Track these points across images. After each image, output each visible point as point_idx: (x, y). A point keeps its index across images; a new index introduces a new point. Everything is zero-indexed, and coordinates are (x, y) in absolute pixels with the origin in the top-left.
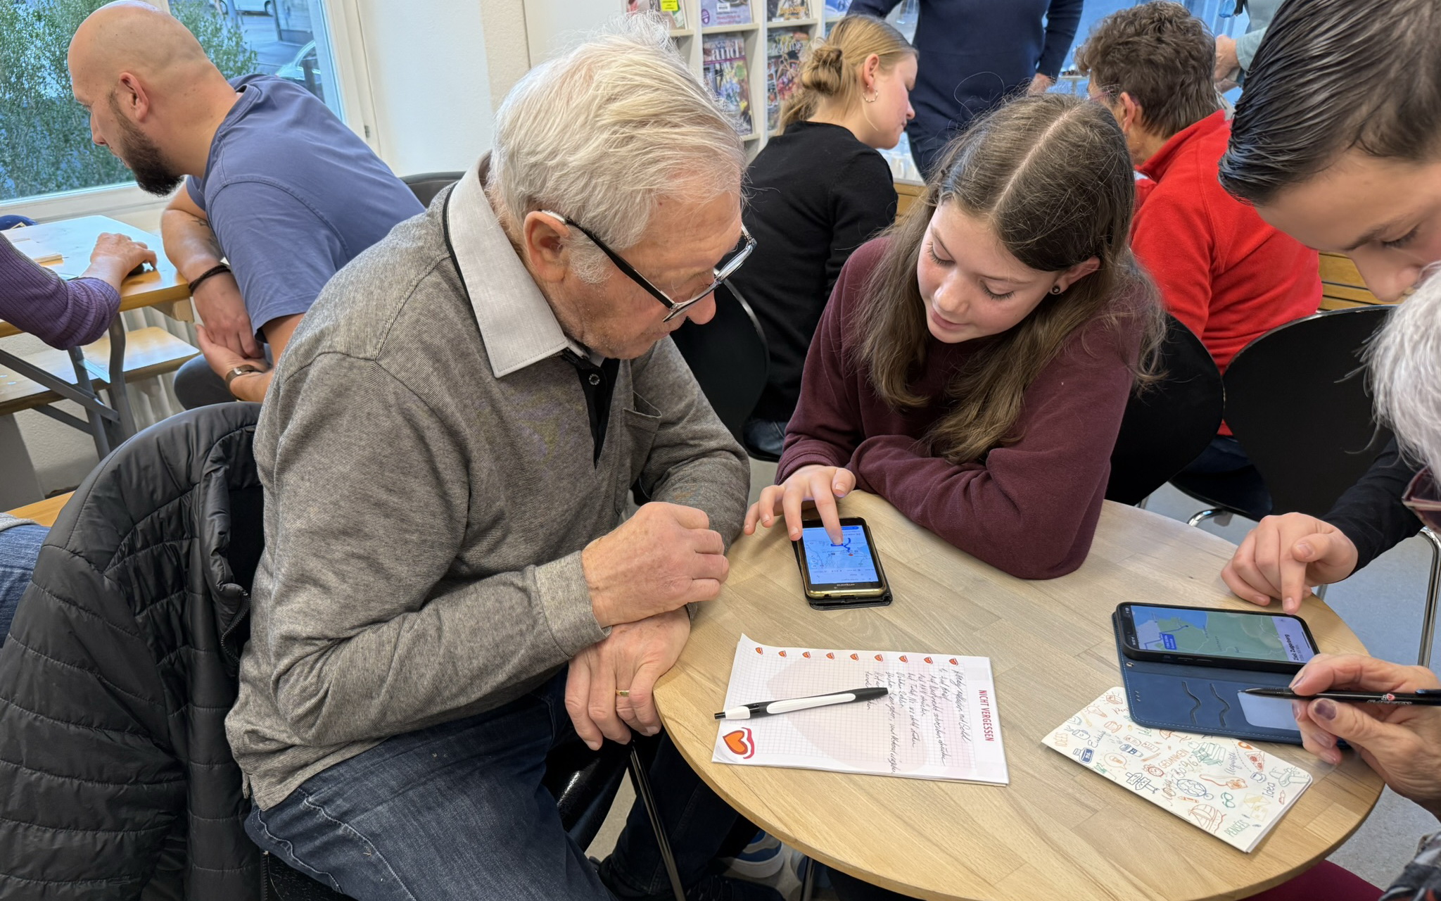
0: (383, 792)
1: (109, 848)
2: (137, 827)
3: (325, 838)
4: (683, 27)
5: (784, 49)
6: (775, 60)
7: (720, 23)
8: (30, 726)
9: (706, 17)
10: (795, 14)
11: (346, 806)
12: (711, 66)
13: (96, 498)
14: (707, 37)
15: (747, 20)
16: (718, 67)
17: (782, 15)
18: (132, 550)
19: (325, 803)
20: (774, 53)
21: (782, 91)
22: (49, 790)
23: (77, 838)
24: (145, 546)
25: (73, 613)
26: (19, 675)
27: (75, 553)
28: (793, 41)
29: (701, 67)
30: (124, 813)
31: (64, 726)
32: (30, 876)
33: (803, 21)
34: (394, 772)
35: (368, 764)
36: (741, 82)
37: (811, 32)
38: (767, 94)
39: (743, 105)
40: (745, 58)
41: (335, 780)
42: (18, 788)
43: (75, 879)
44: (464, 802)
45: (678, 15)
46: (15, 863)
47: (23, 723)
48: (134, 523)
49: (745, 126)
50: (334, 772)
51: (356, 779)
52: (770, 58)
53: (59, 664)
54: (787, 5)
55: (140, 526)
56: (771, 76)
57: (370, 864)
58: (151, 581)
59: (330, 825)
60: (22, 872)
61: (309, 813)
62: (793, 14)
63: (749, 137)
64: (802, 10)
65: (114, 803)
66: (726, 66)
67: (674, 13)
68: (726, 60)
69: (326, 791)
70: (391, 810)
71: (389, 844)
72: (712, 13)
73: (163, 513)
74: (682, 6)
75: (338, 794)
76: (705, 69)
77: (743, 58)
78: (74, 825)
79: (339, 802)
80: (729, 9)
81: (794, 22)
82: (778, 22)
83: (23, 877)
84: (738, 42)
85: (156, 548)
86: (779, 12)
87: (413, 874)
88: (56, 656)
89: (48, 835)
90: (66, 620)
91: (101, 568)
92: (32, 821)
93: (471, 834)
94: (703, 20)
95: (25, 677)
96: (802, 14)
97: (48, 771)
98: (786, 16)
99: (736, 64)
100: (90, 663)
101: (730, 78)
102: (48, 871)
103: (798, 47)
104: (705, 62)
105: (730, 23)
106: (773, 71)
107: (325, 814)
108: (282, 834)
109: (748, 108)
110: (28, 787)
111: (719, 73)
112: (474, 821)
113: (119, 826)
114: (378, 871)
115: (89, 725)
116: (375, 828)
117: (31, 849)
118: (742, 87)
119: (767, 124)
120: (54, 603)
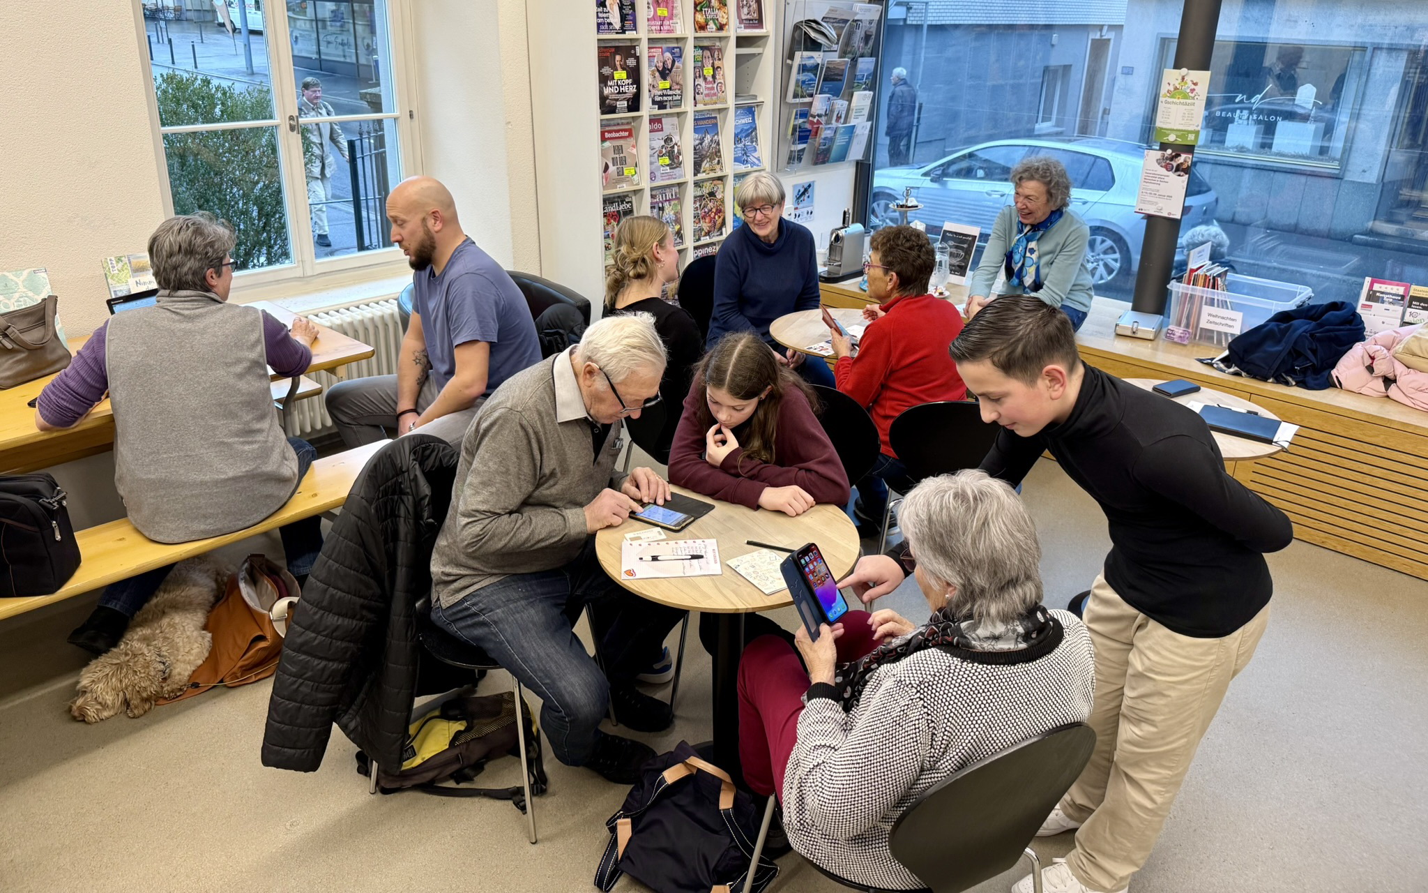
0: (499, 602)
1: (357, 628)
2: (368, 620)
3: (473, 621)
4: (638, 184)
5: (706, 191)
6: (699, 198)
7: (663, 180)
8: (337, 569)
9: (653, 176)
10: (713, 170)
11: (483, 606)
12: (656, 205)
13: (369, 476)
14: (652, 189)
15: (680, 177)
16: (661, 205)
17: (704, 172)
18: (378, 498)
19: (474, 605)
20: (699, 193)
21: (704, 218)
22: (340, 598)
23: (346, 621)
24: (382, 497)
25: (360, 522)
26: (334, 548)
27: (362, 498)
28: (712, 186)
29: (649, 206)
30: (364, 613)
31: (349, 570)
32: (326, 636)
33: (719, 174)
34: (504, 594)
35: (492, 589)
36: (676, 214)
37: (724, 179)
38: (693, 220)
39: (677, 227)
40: (679, 199)
41: (479, 595)
42: (327, 596)
43: (342, 640)
44: (532, 611)
45: (635, 177)
46: (321, 629)
47: (334, 568)
48: (380, 487)
49: (679, 240)
50: (478, 593)
51: (488, 596)
52: (695, 197)
53: (351, 544)
54: (708, 165)
55: (381, 488)
56: (696, 209)
57: (493, 634)
58: (383, 513)
59: (475, 615)
60: (325, 633)
61: (467, 609)
62: (712, 170)
63: (681, 247)
64: (718, 167)
65: (363, 607)
66: (666, 205)
67: (632, 176)
68: (666, 201)
69: (474, 600)
70: (503, 612)
71: (501, 626)
72: (658, 174)
73: (389, 483)
74: (638, 171)
75: (480, 602)
76: (651, 207)
77: (677, 198)
78: (345, 615)
79: (480, 605)
80: (669, 171)
81: (712, 175)
82: (701, 176)
83: (323, 636)
84: (675, 189)
85: (385, 499)
86: (702, 170)
87: (511, 638)
88: (351, 541)
89: (336, 618)
90: (357, 525)
91: (371, 504)
92: (330, 612)
93: (534, 624)
94: (651, 179)
95: (337, 550)
96: (718, 170)
97: (340, 590)
98: (707, 172)
99: (672, 203)
100: (363, 545)
101: (669, 213)
102: (334, 634)
103: (715, 189)
104: (651, 203)
105: (669, 179)
106: (698, 205)
107: (474, 609)
108: (450, 619)
109: (680, 229)
110: (332, 596)
111: (662, 209)
112: (536, 619)
113: (361, 619)
114: (496, 637)
115: (358, 571)
116: (496, 618)
117: (329, 623)
118: (676, 216)
119: (693, 238)
120: (353, 518)
